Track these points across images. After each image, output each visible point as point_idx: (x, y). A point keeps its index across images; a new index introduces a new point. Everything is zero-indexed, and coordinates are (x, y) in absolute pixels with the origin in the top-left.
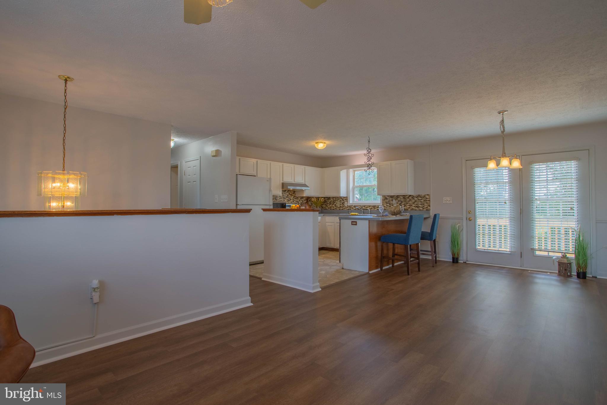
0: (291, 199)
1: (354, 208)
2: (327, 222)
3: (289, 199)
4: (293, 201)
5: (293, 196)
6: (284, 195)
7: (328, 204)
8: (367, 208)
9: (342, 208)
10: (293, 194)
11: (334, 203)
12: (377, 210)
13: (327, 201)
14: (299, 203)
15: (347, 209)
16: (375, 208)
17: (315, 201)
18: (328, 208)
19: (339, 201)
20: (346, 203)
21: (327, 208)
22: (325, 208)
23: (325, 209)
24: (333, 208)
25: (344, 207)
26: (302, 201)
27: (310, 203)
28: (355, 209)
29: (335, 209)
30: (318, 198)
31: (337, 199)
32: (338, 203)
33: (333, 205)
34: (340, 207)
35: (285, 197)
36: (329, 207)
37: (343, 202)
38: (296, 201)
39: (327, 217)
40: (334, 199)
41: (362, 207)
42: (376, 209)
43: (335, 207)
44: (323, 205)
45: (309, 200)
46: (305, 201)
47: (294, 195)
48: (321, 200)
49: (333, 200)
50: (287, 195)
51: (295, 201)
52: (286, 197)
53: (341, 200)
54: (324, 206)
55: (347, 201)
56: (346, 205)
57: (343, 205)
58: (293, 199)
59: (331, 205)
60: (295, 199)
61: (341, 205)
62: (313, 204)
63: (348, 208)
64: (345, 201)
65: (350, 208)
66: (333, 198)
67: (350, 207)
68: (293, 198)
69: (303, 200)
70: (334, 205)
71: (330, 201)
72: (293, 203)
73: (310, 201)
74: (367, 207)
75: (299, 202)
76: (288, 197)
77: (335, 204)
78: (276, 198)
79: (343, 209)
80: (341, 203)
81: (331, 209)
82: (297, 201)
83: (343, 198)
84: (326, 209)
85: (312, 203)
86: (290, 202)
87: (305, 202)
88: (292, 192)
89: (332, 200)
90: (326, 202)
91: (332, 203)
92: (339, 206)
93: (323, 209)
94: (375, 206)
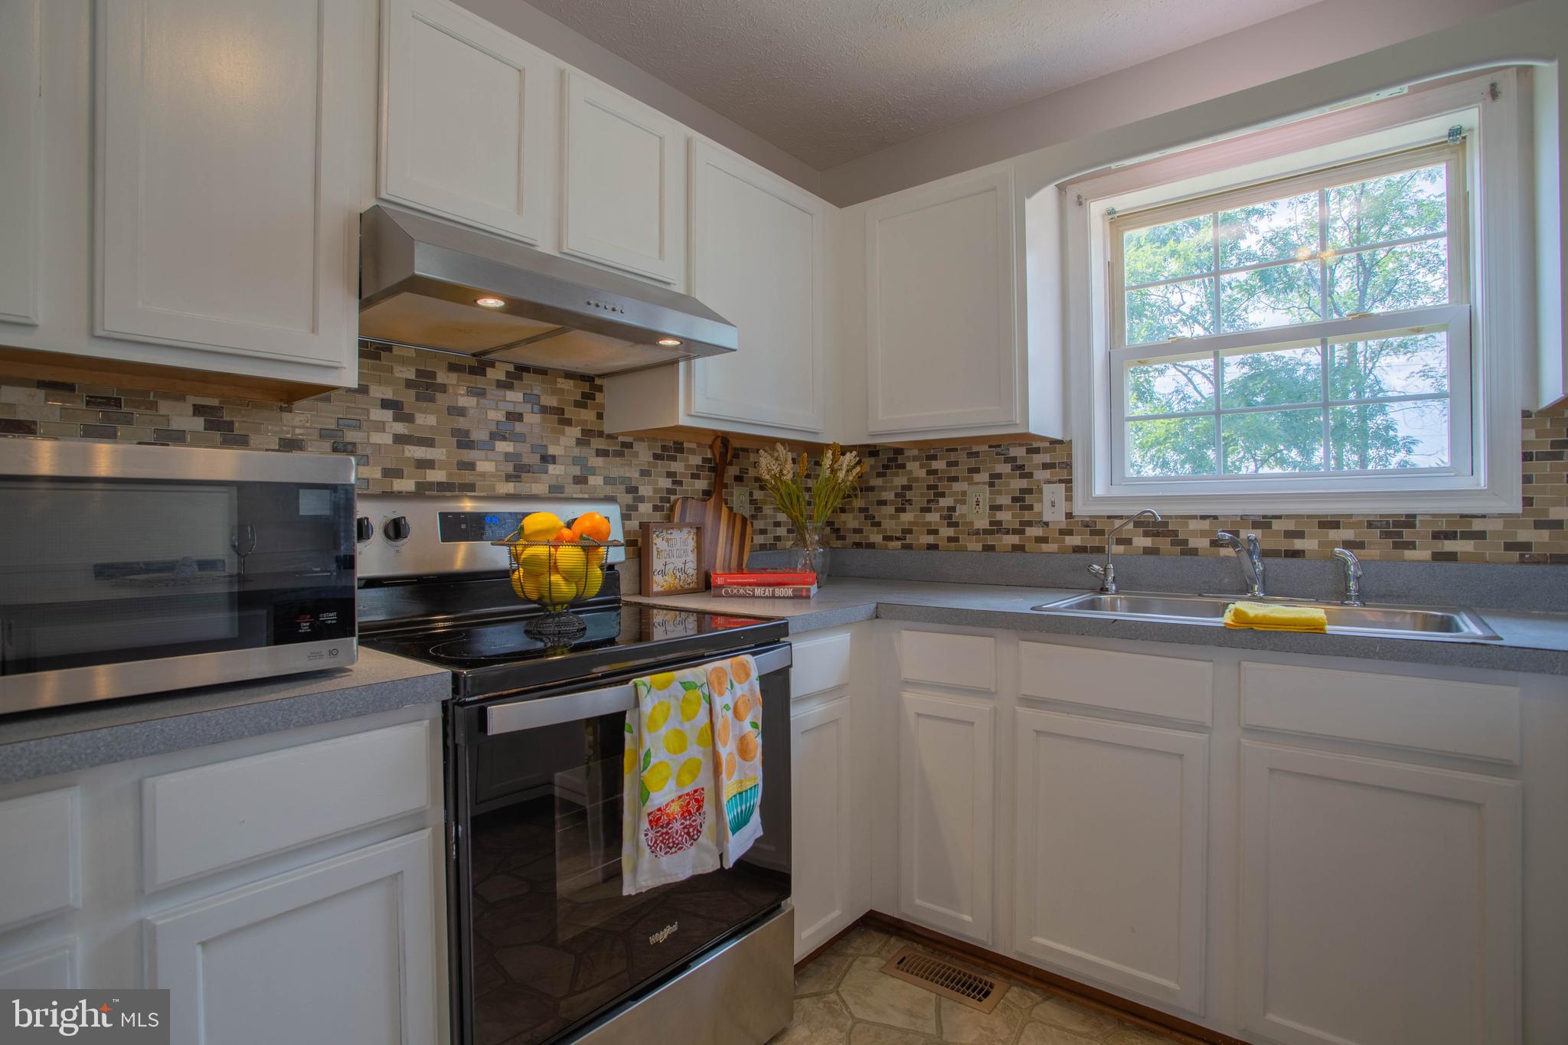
0: (547, 459)
1: (1141, 542)
2: (907, 683)
3: (534, 459)
4: (580, 480)
5: (575, 432)
6: (461, 412)
7: (883, 503)
8: (1298, 544)
9: (1015, 539)
10: (578, 404)
11: (943, 495)
12: (1437, 557)
13: (877, 482)
14: (642, 499)
15: (1062, 551)
16: (1411, 545)
17: (788, 477)
18: (887, 538)
19: (984, 477)
20: (1052, 493)
21: (876, 538)
22: (857, 538)
23: (858, 545)
24: (930, 539)
25: (1033, 532)
26: (665, 483)
27: (739, 498)
28: (1147, 551)
29: (942, 544)
30: (811, 452)
31: (965, 463)
32: (971, 500)
33: (929, 510)
34: (996, 527)
35: (480, 435)
36: (890, 526)
37: (1024, 483)
38: (608, 481)
39: (906, 634)
40: (939, 465)
41: (1236, 533)
42: (1422, 554)
43: (946, 532)
44: (844, 517)
45: (733, 471)
46: (695, 476)
47: (588, 415)
48: (833, 471)
49: (929, 473)
50: (500, 416)
51: (595, 481)
52: (495, 436)
53: (1005, 468)
54: (850, 521)
55: (1070, 481)
56: (1051, 506)
57: (1027, 516)
58: (575, 461)
59: (907, 517)
60: (600, 453)
61: (1000, 516)
62: (768, 510)
63: (1075, 540)
64: (1040, 475)
65: (1096, 541)
66: (929, 450)
67: (1091, 526)
68: (580, 442)
69: (677, 467)
70: (933, 517)
71: (901, 480)
72: (572, 490)
73: (739, 479)
74: (1300, 535)
75: (645, 490)
76: (519, 438)
77: (944, 502)
78: (351, 436)
79: (1018, 548)
80: (1005, 500)
81: (907, 547)
82: (623, 480)
83: (1019, 452)
84: (871, 546)
85: (758, 495)
86: (540, 488)
87: (701, 484)
88: (564, 384)
89: (922, 473)
90: (872, 489)
91: (917, 496)
92: (982, 523)
93: (838, 544)
94: (1409, 521)
